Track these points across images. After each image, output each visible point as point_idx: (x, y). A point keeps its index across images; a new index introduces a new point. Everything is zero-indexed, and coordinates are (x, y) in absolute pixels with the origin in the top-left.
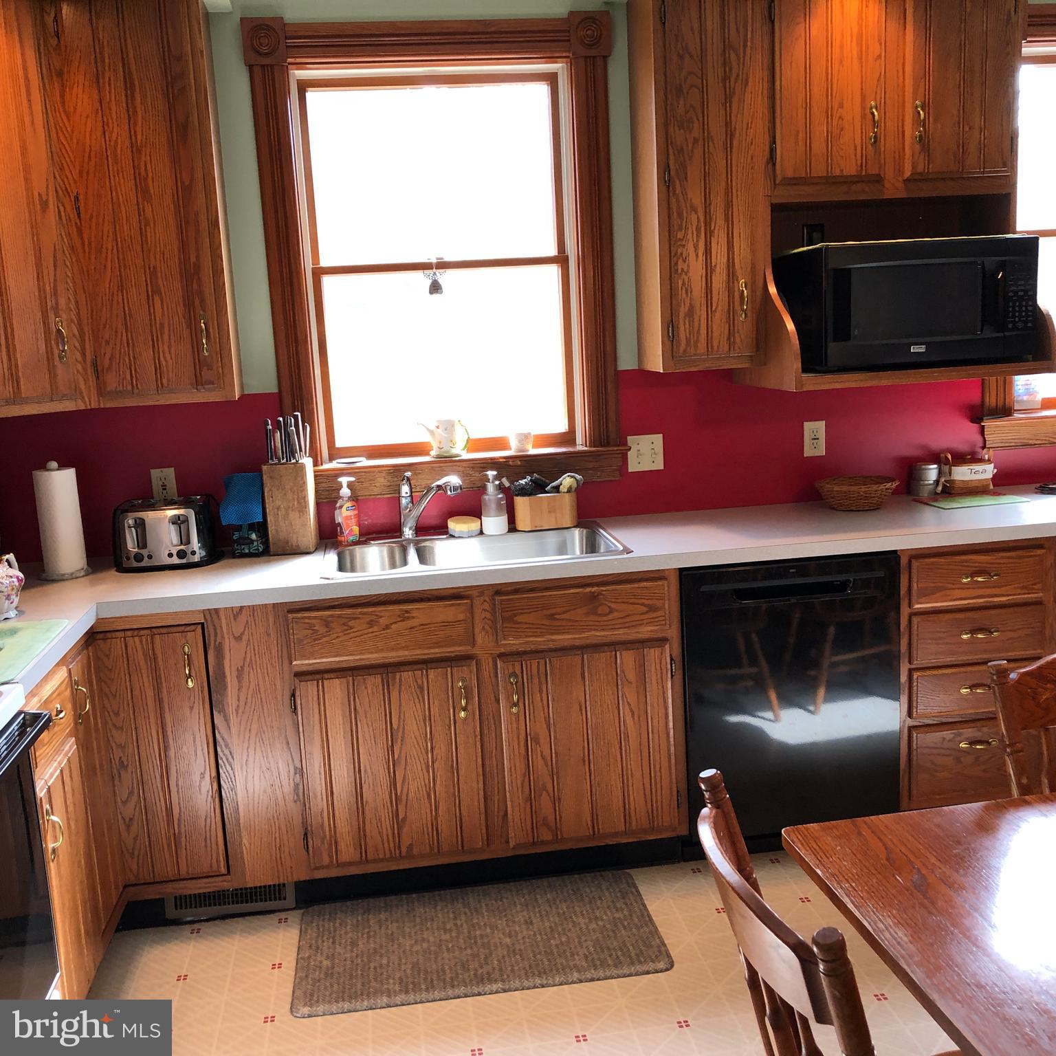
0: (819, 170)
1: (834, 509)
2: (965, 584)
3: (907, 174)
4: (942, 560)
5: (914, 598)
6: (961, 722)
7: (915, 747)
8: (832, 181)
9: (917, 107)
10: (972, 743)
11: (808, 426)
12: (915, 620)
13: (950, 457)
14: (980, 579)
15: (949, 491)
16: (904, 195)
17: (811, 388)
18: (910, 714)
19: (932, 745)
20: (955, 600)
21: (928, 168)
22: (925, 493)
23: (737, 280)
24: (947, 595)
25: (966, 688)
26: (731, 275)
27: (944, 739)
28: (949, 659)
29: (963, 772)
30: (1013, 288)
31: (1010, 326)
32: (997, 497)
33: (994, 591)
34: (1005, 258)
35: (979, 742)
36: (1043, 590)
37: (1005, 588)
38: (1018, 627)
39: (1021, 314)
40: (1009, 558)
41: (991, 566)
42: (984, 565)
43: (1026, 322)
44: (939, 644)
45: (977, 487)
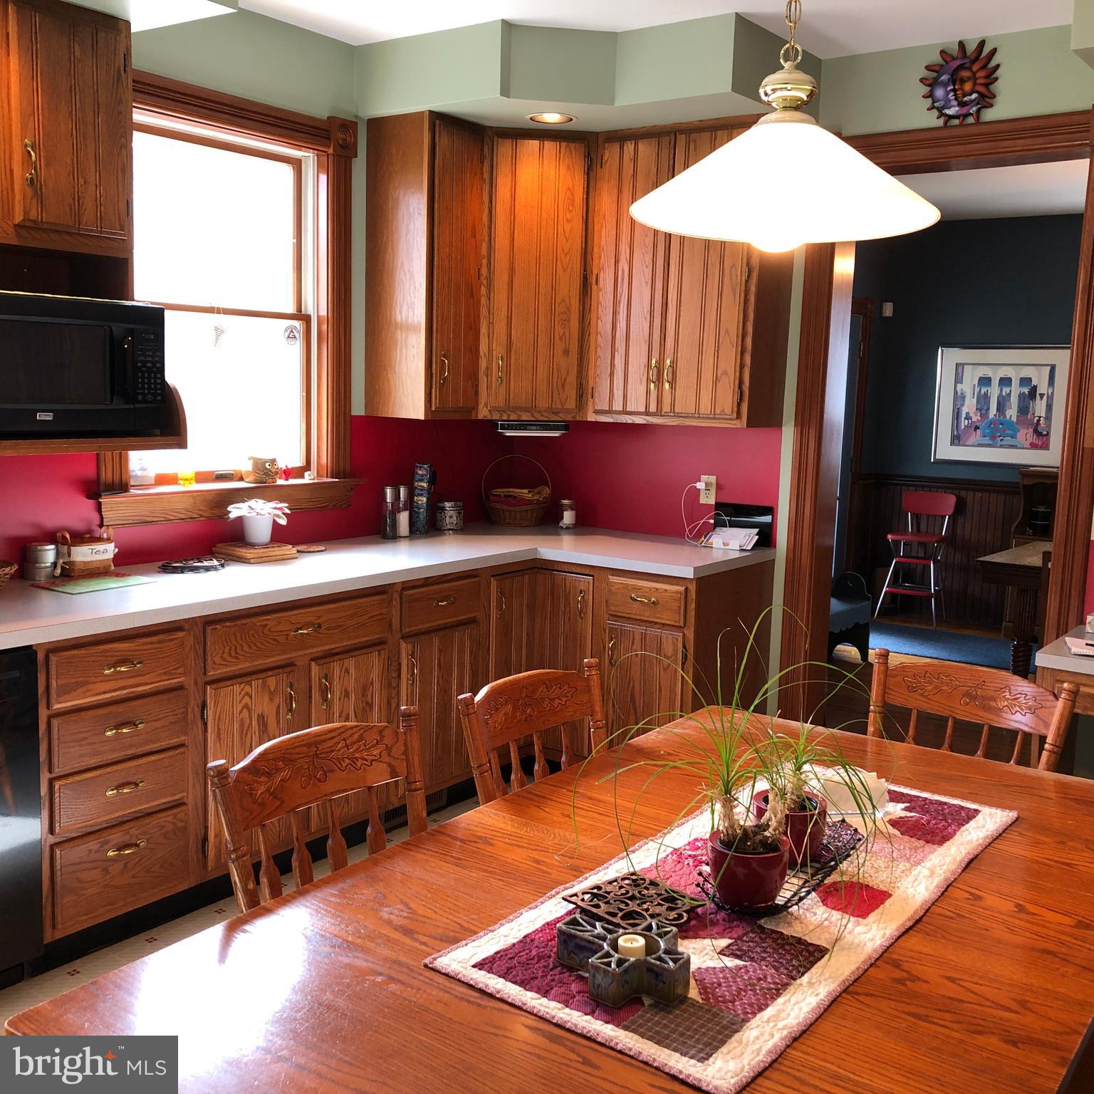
2: (107, 675)
3: (19, 218)
4: (83, 651)
5: (55, 696)
6: (108, 827)
7: (58, 867)
9: (26, 146)
10: (120, 848)
12: (55, 722)
13: (68, 536)
14: (123, 669)
15: (69, 574)
16: (14, 241)
18: (52, 830)
19: (77, 861)
20: (97, 694)
21: (42, 216)
22: (42, 577)
24: (88, 690)
25: (113, 790)
27: (91, 851)
28: (92, 761)
29: (111, 883)
30: (142, 358)
31: (140, 397)
32: (122, 579)
33: (137, 680)
34: (131, 326)
35: (128, 846)
36: (185, 674)
37: (148, 676)
38: (162, 716)
39: (149, 386)
40: (151, 643)
41: (134, 653)
42: (127, 653)
43: (155, 395)
44: (81, 746)
45: (98, 568)
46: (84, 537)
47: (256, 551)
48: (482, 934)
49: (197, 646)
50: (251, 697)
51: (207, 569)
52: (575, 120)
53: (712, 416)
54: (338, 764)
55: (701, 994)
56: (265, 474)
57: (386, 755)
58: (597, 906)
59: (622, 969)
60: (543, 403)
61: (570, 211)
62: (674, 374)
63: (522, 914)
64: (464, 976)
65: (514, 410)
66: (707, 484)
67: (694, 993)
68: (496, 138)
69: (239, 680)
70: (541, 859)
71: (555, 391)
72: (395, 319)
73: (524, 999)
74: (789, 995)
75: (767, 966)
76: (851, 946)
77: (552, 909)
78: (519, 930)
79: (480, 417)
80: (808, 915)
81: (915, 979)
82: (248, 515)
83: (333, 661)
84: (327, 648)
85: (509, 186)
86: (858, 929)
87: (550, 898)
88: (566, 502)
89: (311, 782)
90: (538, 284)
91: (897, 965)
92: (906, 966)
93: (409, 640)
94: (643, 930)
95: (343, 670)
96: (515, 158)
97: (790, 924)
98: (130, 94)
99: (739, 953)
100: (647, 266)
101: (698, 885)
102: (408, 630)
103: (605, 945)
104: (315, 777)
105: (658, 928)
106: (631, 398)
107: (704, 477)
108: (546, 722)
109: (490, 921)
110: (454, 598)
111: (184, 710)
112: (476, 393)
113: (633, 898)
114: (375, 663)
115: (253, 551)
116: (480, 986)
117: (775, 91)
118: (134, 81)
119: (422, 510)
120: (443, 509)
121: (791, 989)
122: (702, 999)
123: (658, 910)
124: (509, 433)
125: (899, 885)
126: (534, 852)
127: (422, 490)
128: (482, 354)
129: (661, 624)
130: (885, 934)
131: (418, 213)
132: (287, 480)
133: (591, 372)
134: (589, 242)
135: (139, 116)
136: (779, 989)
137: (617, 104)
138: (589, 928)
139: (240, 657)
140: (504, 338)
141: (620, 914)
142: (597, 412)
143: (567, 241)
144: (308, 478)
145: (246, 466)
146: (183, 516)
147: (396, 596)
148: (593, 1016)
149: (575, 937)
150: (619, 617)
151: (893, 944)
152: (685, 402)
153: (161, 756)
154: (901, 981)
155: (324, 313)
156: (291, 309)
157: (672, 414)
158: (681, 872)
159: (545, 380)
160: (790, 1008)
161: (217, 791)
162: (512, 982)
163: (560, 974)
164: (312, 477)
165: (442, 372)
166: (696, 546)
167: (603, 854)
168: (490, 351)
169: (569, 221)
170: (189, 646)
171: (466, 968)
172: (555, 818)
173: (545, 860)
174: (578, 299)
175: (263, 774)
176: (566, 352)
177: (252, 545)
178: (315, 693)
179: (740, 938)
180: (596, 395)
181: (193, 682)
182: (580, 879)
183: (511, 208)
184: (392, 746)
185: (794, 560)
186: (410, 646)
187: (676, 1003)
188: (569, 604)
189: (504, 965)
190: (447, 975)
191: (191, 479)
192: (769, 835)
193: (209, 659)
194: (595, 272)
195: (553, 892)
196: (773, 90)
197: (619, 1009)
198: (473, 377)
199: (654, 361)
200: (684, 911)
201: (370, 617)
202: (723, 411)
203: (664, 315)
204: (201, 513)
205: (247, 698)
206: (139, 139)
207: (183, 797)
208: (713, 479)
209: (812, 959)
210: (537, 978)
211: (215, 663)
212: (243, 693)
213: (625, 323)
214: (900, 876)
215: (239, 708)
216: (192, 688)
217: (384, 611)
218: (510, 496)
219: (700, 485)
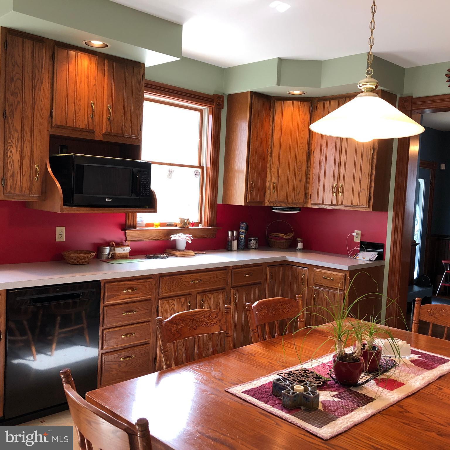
0: (70, 124)
1: (69, 264)
2: (124, 293)
3: (104, 132)
4: (117, 284)
5: (106, 299)
6: (122, 349)
7: (104, 362)
8: (75, 129)
9: (108, 107)
10: (125, 358)
11: (58, 229)
12: (106, 308)
13: (114, 243)
14: (130, 291)
15: (114, 257)
16: (102, 140)
17: (67, 212)
18: (102, 348)
19: (111, 360)
20: (121, 300)
21: (112, 131)
22: (104, 258)
23: (34, 163)
24: (117, 298)
25: (124, 335)
26: (32, 162)
27: (115, 357)
28: (118, 324)
29: (122, 370)
30: (143, 180)
31: (141, 194)
32: (132, 260)
33: (135, 295)
34: (140, 169)
35: (128, 357)
36: (151, 295)
37: (139, 294)
38: (143, 309)
39: (145, 190)
40: (140, 282)
41: (134, 286)
42: (132, 285)
43: (147, 194)
44: (114, 318)
45: (124, 256)
46: (119, 244)
47: (180, 252)
48: (246, 383)
49: (156, 285)
50: (175, 305)
51: (162, 258)
52: (306, 93)
53: (358, 206)
54: (201, 324)
55: (323, 408)
56: (185, 224)
57: (219, 322)
58: (290, 378)
59: (293, 395)
60: (290, 200)
61: (304, 127)
62: (343, 190)
63: (262, 378)
64: (238, 395)
65: (279, 202)
66: (357, 234)
67: (320, 407)
68: (275, 101)
69: (171, 298)
70: (272, 362)
71: (295, 196)
72: (235, 168)
73: (258, 403)
74: (356, 412)
75: (350, 402)
76: (384, 399)
77: (273, 377)
78: (260, 383)
79: (266, 205)
80: (370, 388)
81: (407, 412)
82: (178, 239)
83: (206, 294)
84: (203, 289)
85: (280, 118)
86: (389, 394)
87: (273, 374)
88: (299, 239)
89: (192, 329)
90: (290, 155)
91: (401, 407)
92: (405, 408)
93: (234, 289)
94: (304, 384)
95: (209, 298)
96: (282, 107)
97: (362, 390)
98: (144, 88)
99: (340, 397)
100: (333, 148)
101: (328, 374)
102: (234, 285)
103: (289, 388)
104: (193, 327)
105: (309, 384)
106: (326, 199)
107: (356, 231)
108: (281, 317)
109: (251, 379)
110: (253, 274)
111: (150, 308)
112: (264, 196)
113: (303, 376)
114: (221, 296)
115: (179, 252)
116: (244, 398)
117: (363, 85)
118: (145, 83)
119: (242, 240)
120: (250, 240)
121: (357, 410)
122: (323, 410)
123: (312, 380)
124: (277, 212)
125: (409, 381)
126: (270, 360)
127: (242, 233)
128: (267, 181)
129: (335, 288)
130: (399, 397)
131: (245, 129)
132: (193, 227)
133: (310, 189)
134: (311, 139)
135: (146, 96)
136: (353, 409)
137: (321, 88)
138: (284, 382)
139: (172, 290)
140: (276, 175)
141: (297, 380)
142: (312, 204)
143: (302, 138)
144: (200, 227)
145: (178, 221)
146: (155, 239)
147: (230, 271)
148: (282, 411)
149: (279, 384)
150: (318, 285)
151: (401, 400)
152: (347, 201)
153: (142, 324)
154: (401, 412)
155: (209, 166)
156: (197, 164)
157: (342, 205)
158: (324, 371)
159: (292, 191)
160: (356, 415)
161: (158, 327)
162: (255, 398)
163: (273, 397)
164: (202, 226)
165: (251, 188)
166: (352, 258)
167: (296, 363)
168: (271, 180)
169: (303, 131)
170: (154, 285)
171: (239, 393)
172: (279, 350)
173: (273, 363)
174: (305, 160)
175: (174, 324)
176: (300, 181)
177: (178, 250)
178: (198, 306)
179: (342, 392)
180: (312, 197)
181: (154, 298)
182: (285, 369)
183: (280, 126)
184: (221, 319)
185: (392, 266)
186: (234, 291)
187: (313, 410)
188: (298, 279)
189: (253, 393)
190: (232, 394)
191: (158, 225)
192: (355, 356)
193: (161, 290)
194: (313, 150)
195: (274, 372)
196: (362, 85)
197: (292, 410)
198: (263, 190)
199: (335, 185)
200: (322, 382)
201: (220, 279)
202: (363, 204)
203: (339, 167)
204: (161, 238)
205: (173, 305)
206: (146, 103)
207: (149, 341)
208: (359, 232)
209: (368, 401)
210: (264, 398)
211: (162, 292)
212: (172, 303)
213: (324, 169)
214: (410, 379)
215: (170, 309)
216: (154, 300)
217: (225, 276)
218: (277, 236)
219: (354, 234)
